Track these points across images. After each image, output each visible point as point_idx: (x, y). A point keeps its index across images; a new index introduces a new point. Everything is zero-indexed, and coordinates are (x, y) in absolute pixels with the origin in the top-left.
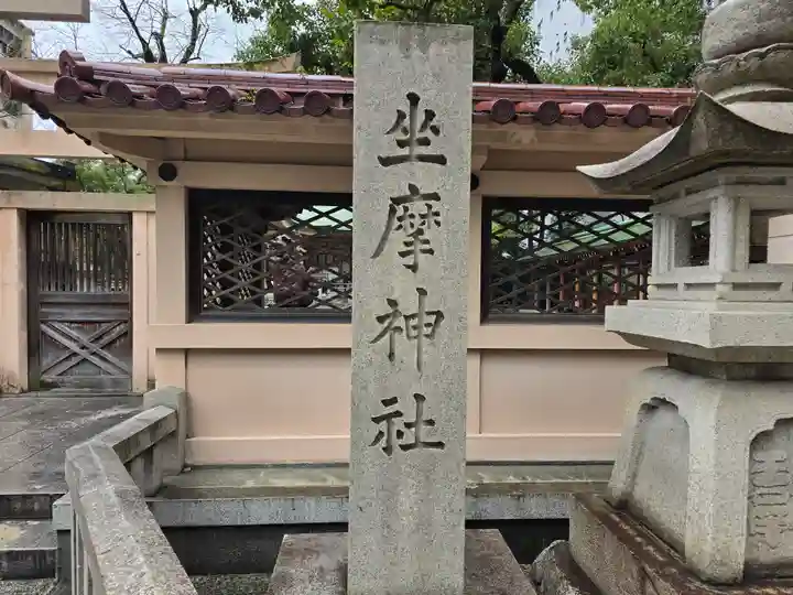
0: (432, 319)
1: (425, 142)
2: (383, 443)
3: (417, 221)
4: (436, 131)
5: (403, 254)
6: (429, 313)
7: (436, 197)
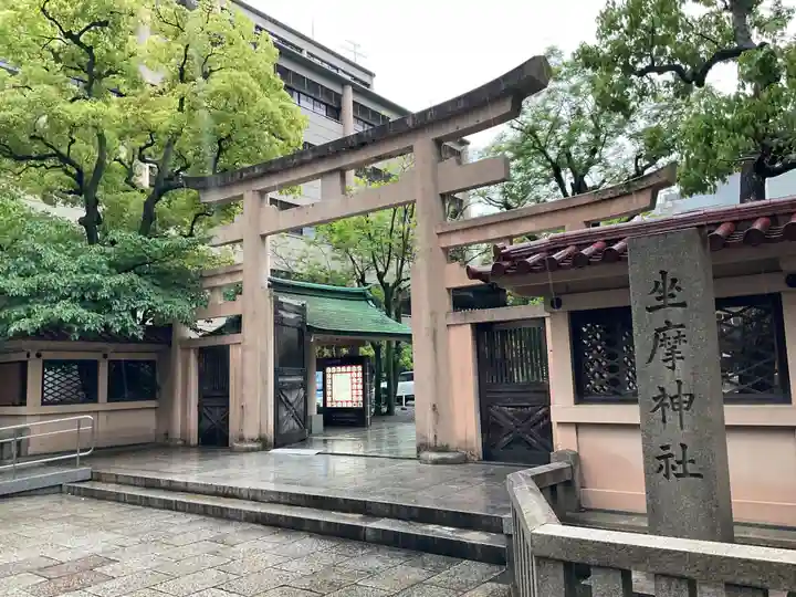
0: (687, 398)
1: (673, 296)
2: (664, 471)
3: (672, 341)
4: (679, 289)
5: (665, 361)
6: (686, 395)
7: (682, 326)
